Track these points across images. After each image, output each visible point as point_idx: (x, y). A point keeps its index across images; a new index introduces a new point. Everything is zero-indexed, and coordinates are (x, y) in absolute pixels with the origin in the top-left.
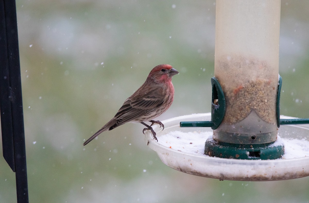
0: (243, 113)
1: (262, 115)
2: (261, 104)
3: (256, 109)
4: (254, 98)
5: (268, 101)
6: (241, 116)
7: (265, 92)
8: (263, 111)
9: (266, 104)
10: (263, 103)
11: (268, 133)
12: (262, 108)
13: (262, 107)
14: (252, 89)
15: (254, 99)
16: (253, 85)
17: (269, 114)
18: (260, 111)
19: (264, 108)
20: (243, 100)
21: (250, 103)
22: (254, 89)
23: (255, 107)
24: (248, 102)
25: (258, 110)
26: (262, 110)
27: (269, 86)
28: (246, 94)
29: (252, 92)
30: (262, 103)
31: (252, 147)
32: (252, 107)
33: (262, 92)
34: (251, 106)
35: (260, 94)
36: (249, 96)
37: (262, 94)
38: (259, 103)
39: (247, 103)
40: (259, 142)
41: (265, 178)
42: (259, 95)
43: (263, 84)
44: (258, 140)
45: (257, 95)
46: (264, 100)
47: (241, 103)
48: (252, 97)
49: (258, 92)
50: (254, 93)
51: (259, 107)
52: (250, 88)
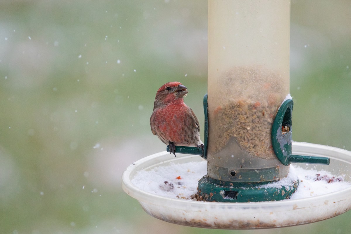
0: (221, 141)
1: (245, 146)
2: (242, 132)
3: (236, 138)
4: (233, 123)
5: (253, 129)
6: (220, 145)
7: (247, 117)
8: (246, 141)
9: (250, 132)
10: (245, 131)
11: (254, 170)
12: (244, 137)
13: (243, 135)
14: (231, 112)
16: (231, 107)
17: (255, 146)
18: (241, 141)
19: (247, 138)
20: (221, 125)
21: (229, 129)
22: (233, 112)
23: (235, 135)
24: (227, 127)
25: (238, 139)
26: (244, 139)
27: (254, 110)
28: (224, 117)
29: (231, 115)
30: (243, 130)
31: (233, 185)
32: (231, 135)
33: (243, 116)
34: (230, 133)
35: (240, 118)
36: (227, 120)
37: (243, 119)
38: (239, 130)
39: (225, 128)
40: (240, 179)
42: (239, 120)
43: (246, 107)
44: (238, 177)
45: (238, 120)
46: (246, 127)
47: (219, 129)
48: (230, 121)
49: (238, 116)
50: (233, 116)
51: (240, 135)
52: (229, 111)
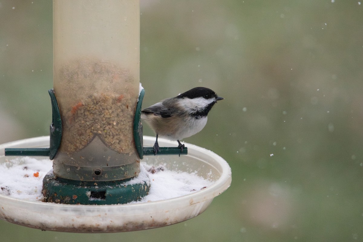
0: (83, 139)
1: (110, 143)
2: (107, 128)
3: (100, 134)
4: (97, 119)
5: (118, 124)
6: (81, 143)
7: (113, 112)
8: (112, 137)
9: (116, 127)
10: (111, 127)
11: (119, 167)
12: (109, 133)
13: (109, 131)
14: (95, 107)
15: (97, 121)
16: (95, 102)
17: (120, 141)
18: (106, 137)
19: (112, 133)
20: (83, 122)
21: (92, 126)
22: (98, 108)
23: (100, 132)
24: (90, 124)
25: (103, 135)
26: (110, 135)
27: (119, 104)
28: (87, 113)
29: (95, 111)
30: (109, 126)
31: (97, 185)
32: (95, 132)
33: (108, 111)
34: (94, 130)
35: (105, 113)
36: (90, 117)
37: (108, 114)
38: (104, 126)
39: (88, 125)
40: (106, 178)
41: (98, 229)
42: (104, 115)
43: (111, 101)
44: (104, 175)
45: (102, 116)
46: (111, 122)
47: (81, 126)
48: (94, 117)
49: (103, 112)
50: (97, 112)
51: (106, 131)
52: (92, 106)
